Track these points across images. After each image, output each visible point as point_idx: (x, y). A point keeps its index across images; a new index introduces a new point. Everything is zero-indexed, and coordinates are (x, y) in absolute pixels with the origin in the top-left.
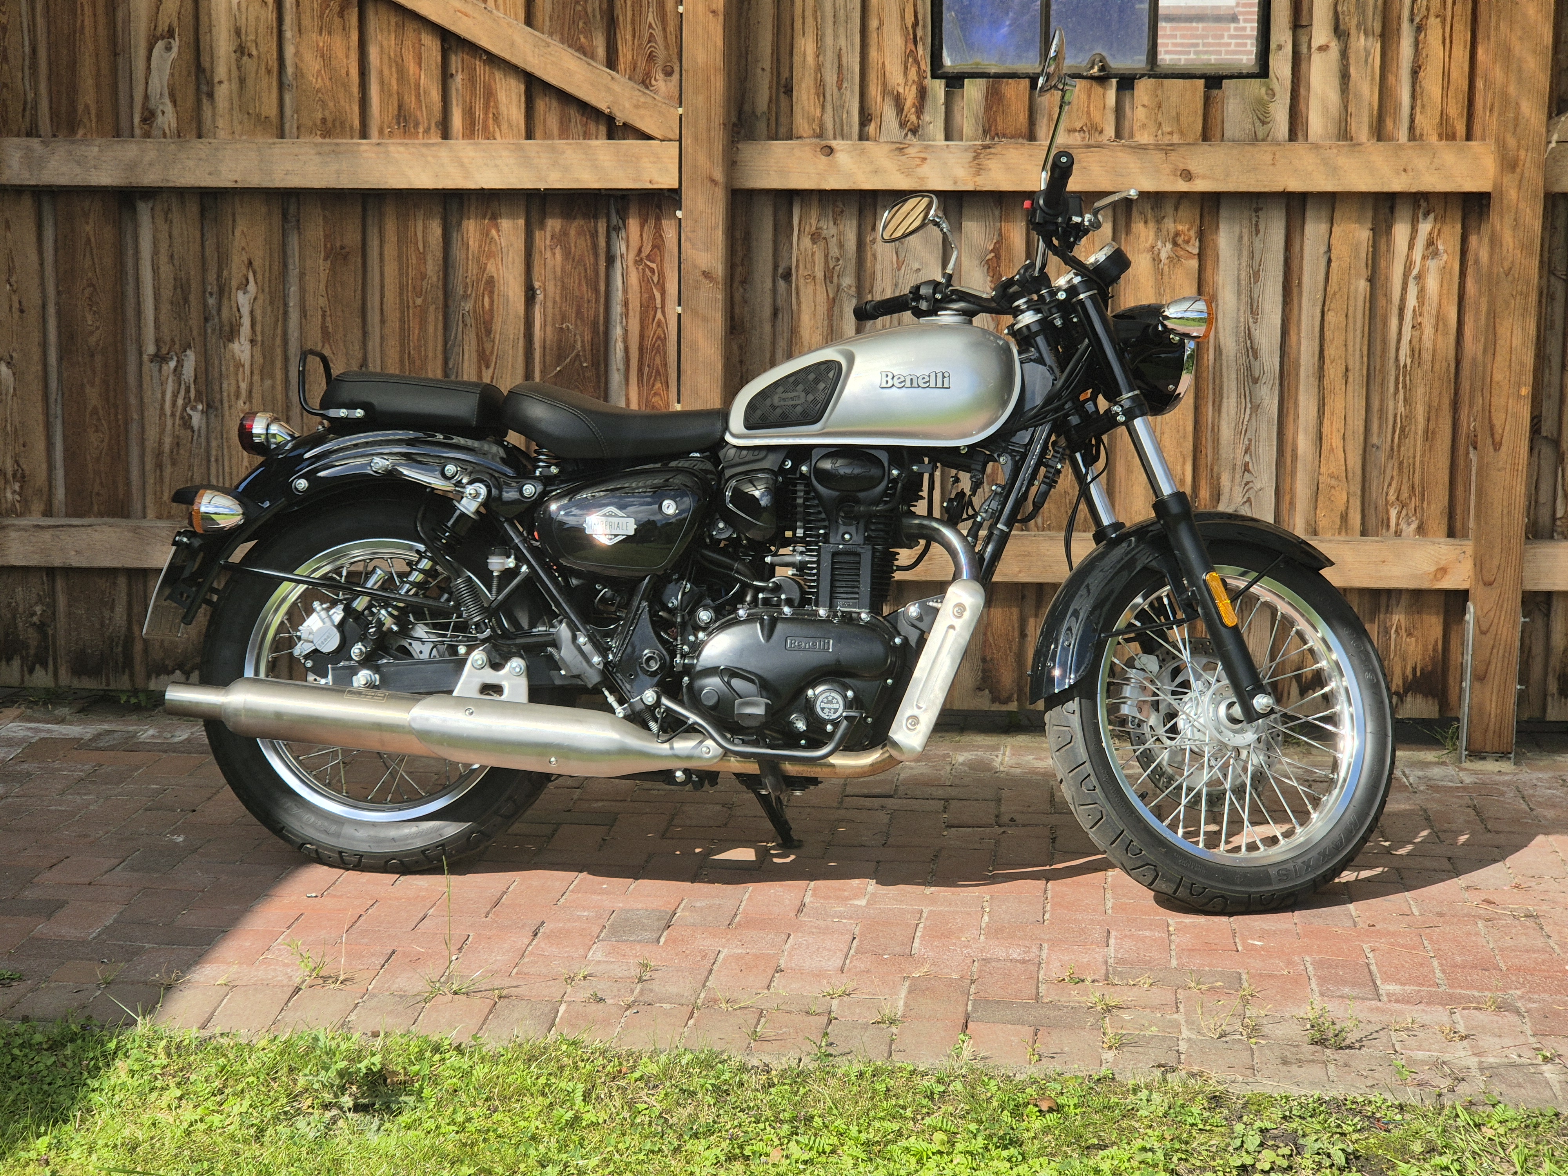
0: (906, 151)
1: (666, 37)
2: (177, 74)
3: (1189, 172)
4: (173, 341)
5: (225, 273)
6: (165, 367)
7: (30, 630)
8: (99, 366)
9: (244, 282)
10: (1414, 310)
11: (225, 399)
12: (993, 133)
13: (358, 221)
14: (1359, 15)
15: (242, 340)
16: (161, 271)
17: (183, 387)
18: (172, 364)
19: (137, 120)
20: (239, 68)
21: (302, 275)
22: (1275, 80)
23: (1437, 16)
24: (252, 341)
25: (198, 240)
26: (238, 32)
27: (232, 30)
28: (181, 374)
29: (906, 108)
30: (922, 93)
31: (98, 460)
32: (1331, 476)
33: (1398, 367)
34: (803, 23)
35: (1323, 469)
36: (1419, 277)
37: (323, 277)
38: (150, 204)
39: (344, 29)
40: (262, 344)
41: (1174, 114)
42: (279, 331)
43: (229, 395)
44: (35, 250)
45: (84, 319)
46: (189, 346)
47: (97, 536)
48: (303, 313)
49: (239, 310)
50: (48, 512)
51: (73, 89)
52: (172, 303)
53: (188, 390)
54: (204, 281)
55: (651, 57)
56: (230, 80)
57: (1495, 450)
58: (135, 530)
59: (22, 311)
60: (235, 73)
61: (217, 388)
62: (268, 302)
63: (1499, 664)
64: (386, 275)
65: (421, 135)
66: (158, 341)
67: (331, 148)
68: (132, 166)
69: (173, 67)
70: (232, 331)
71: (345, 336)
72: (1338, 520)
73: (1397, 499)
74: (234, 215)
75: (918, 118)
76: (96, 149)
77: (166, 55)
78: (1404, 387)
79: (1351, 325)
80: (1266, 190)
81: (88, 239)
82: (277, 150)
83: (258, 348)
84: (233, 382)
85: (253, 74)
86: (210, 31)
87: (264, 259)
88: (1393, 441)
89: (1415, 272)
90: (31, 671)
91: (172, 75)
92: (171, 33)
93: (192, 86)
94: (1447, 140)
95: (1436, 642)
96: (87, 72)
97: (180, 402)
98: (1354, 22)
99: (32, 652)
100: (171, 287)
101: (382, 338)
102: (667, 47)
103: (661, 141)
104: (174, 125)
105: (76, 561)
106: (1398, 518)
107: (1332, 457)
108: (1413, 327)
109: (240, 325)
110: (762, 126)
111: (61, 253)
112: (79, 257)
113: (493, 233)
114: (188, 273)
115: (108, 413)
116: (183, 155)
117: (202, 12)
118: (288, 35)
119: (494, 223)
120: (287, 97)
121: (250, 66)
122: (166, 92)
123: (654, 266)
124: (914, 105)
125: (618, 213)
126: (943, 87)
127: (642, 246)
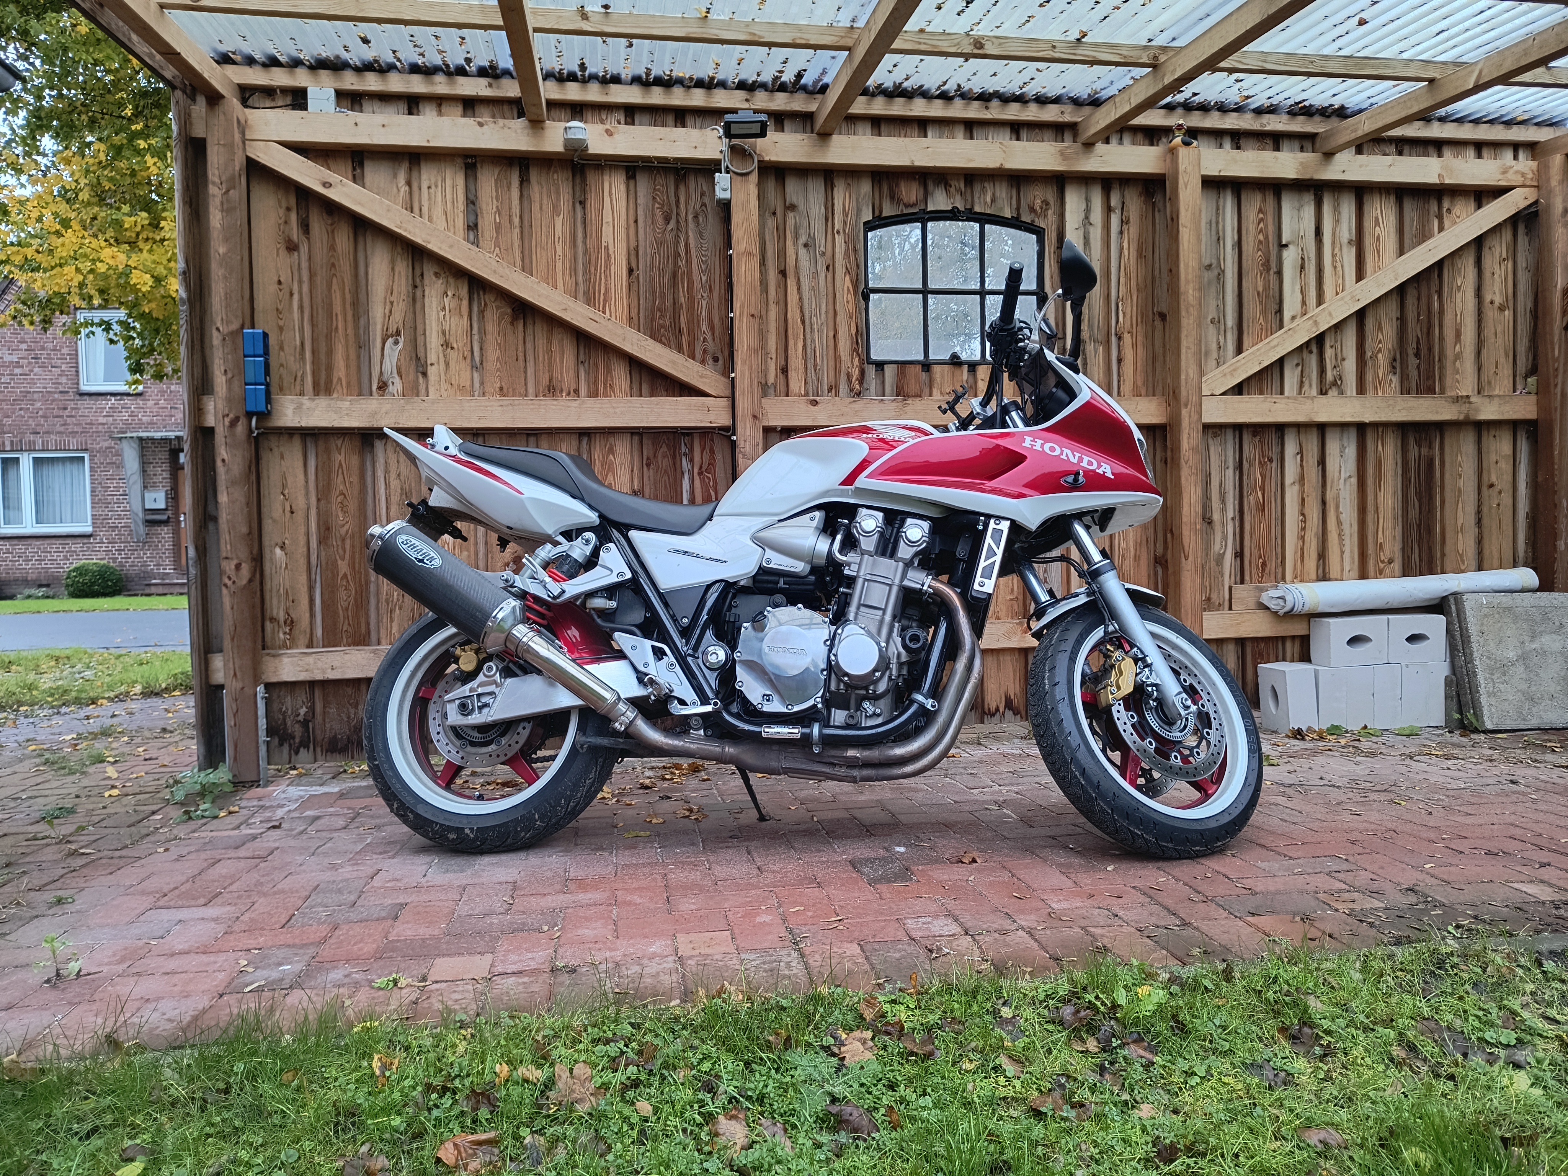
1: (714, 339)
2: (402, 361)
7: (297, 726)
8: (348, 547)
12: (902, 395)
19: (374, 387)
23: (1129, 333)
26: (444, 333)
29: (854, 380)
30: (862, 372)
34: (794, 332)
38: (384, 442)
39: (514, 332)
44: (302, 473)
45: (337, 516)
47: (347, 657)
50: (310, 645)
51: (330, 369)
52: (399, 505)
55: (706, 350)
57: (1186, 560)
58: (375, 652)
59: (292, 512)
65: (564, 396)
67: (508, 403)
68: (374, 414)
69: (399, 354)
75: (861, 386)
76: (348, 403)
77: (395, 347)
81: (340, 464)
82: (472, 403)
86: (424, 333)
88: (1118, 562)
90: (297, 753)
91: (399, 360)
92: (398, 333)
94: (1137, 396)
96: (340, 358)
99: (297, 740)
100: (398, 494)
102: (715, 344)
104: (400, 390)
105: (332, 675)
110: (772, 389)
111: (320, 474)
112: (334, 476)
113: (611, 457)
114: (410, 485)
115: (354, 578)
116: (408, 407)
117: (419, 321)
118: (476, 337)
119: (611, 451)
120: (476, 375)
121: (452, 354)
122: (395, 371)
123: (710, 476)
124: (858, 379)
125: (686, 445)
126: (874, 369)
127: (702, 464)
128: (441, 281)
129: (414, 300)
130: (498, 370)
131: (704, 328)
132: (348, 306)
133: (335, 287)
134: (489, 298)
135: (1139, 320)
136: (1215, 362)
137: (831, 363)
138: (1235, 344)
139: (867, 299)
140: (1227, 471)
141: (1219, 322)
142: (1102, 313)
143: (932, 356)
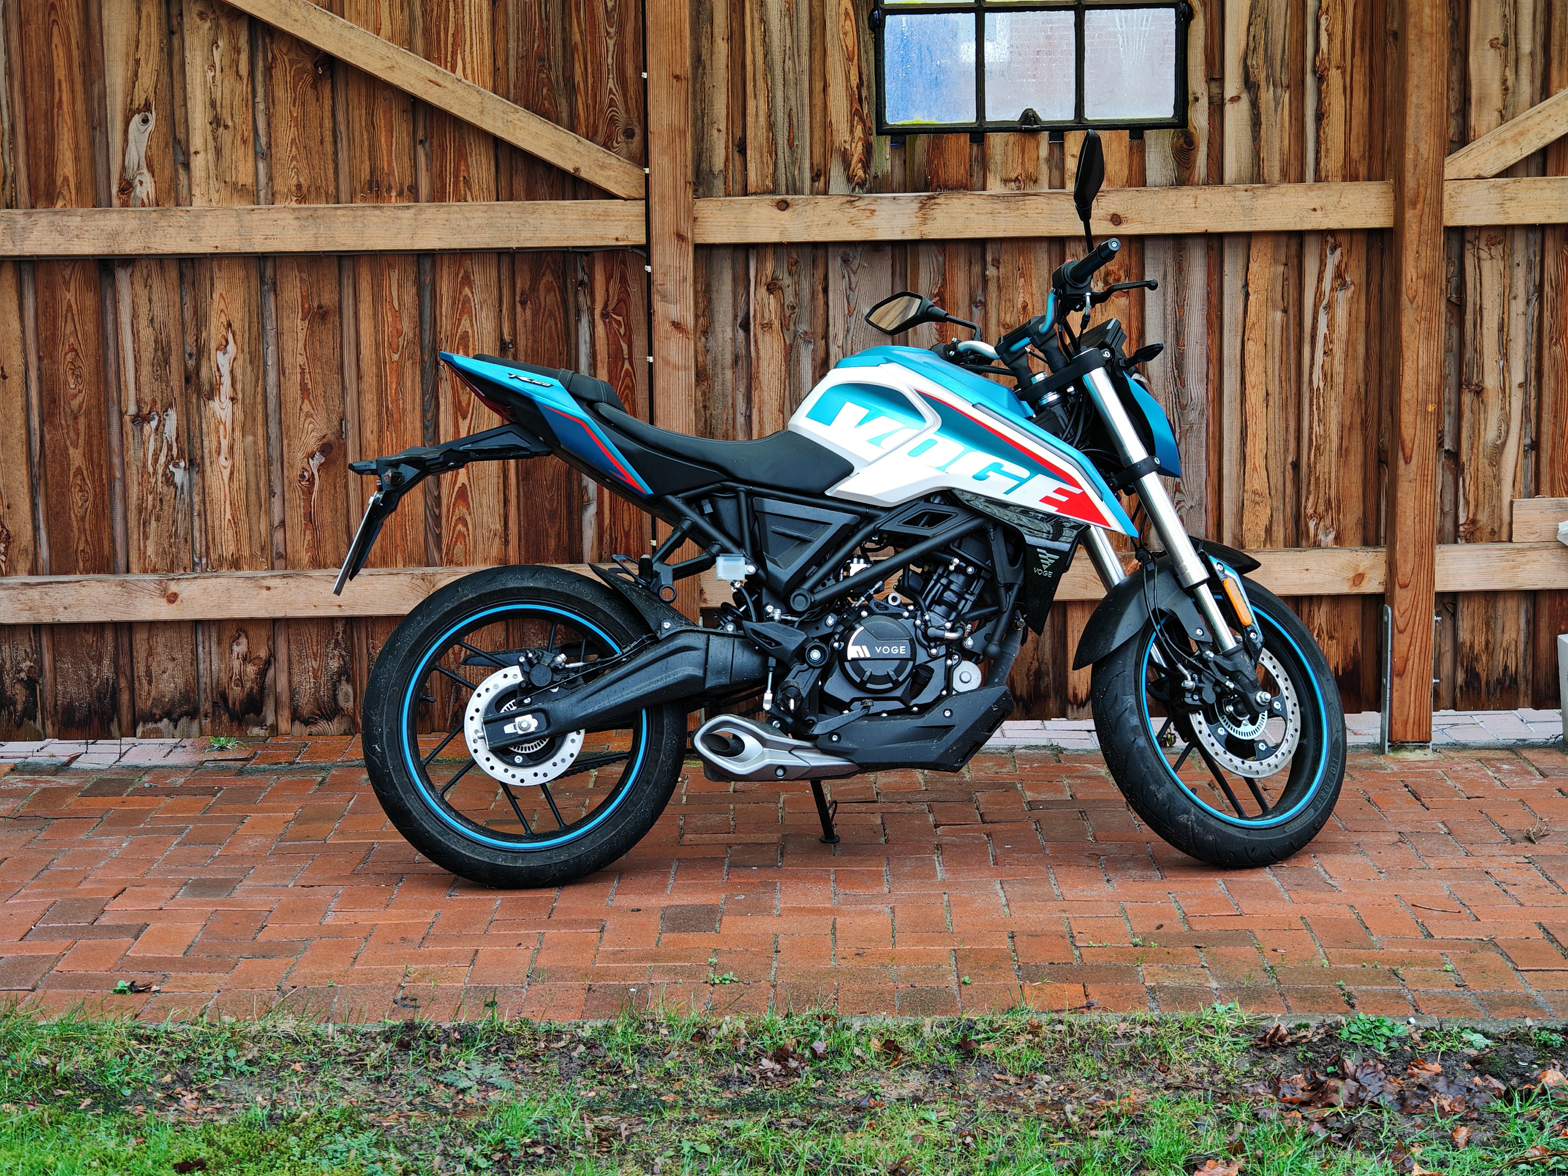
0: (857, 203)
1: (626, 102)
2: (154, 148)
3: (1118, 216)
4: (154, 402)
5: (204, 335)
6: (146, 427)
7: (18, 686)
8: (82, 427)
9: (224, 343)
10: (1325, 337)
11: (207, 455)
12: (935, 185)
13: (334, 282)
14: (1267, 69)
15: (223, 398)
16: (141, 334)
17: (165, 444)
18: (154, 424)
19: (115, 190)
20: (215, 139)
21: (279, 335)
22: (1194, 130)
23: (1338, 68)
24: (232, 399)
25: (178, 305)
26: (213, 104)
27: (208, 104)
28: (163, 432)
29: (853, 162)
30: (868, 149)
31: (83, 519)
32: (1255, 493)
33: (1311, 390)
34: (755, 86)
35: (1247, 487)
36: (1329, 307)
37: (301, 336)
38: (129, 271)
39: (318, 100)
40: (243, 403)
42: (259, 389)
43: (210, 452)
44: (17, 318)
45: (66, 383)
46: (171, 406)
47: (84, 591)
48: (281, 371)
49: (219, 370)
50: (33, 571)
51: (51, 163)
52: (153, 365)
53: (170, 448)
54: (183, 344)
55: (612, 121)
56: (206, 150)
57: (1406, 463)
58: (122, 584)
59: (4, 377)
60: (211, 144)
61: (198, 445)
62: (247, 361)
63: (1416, 661)
64: (362, 333)
65: (393, 199)
66: (138, 402)
67: (309, 213)
68: (114, 235)
69: (150, 139)
70: (212, 390)
71: (325, 392)
72: (1263, 534)
73: (1315, 512)
74: (212, 279)
75: (865, 172)
76: (79, 219)
77: (143, 128)
78: (1318, 408)
79: (1270, 354)
80: (1190, 231)
81: (70, 307)
82: (255, 216)
83: (239, 406)
84: (214, 439)
85: (229, 144)
86: (185, 105)
87: (243, 320)
88: (1309, 458)
89: (1325, 302)
90: (19, 725)
91: (149, 147)
92: (147, 107)
93: (170, 157)
94: (1351, 181)
95: (1356, 643)
96: (66, 146)
97: (162, 459)
98: (1263, 75)
99: (20, 707)
100: (151, 349)
101: (359, 393)
102: (627, 111)
103: (625, 200)
104: (152, 195)
105: (65, 617)
106: (1317, 529)
107: (1255, 476)
108: (1325, 353)
109: (220, 384)
110: (719, 183)
111: (42, 319)
112: (60, 323)
113: (467, 291)
114: (168, 336)
115: (93, 473)
116: (163, 223)
117: (177, 87)
118: (261, 107)
119: (467, 281)
120: (261, 166)
121: (226, 136)
122: (143, 164)
123: (620, 318)
124: (860, 161)
125: (583, 269)
126: (888, 142)
127: (608, 300)
128: (208, 25)
129: (170, 54)
130: (294, 158)
131: (611, 84)
132: (76, 69)
133: (56, 40)
134: (280, 49)
135: (1358, 45)
136: (1496, 114)
137: (818, 134)
138: (1538, 83)
139: (877, 28)
140: (1513, 302)
141: (1506, 44)
142: (1291, 34)
143: (991, 116)
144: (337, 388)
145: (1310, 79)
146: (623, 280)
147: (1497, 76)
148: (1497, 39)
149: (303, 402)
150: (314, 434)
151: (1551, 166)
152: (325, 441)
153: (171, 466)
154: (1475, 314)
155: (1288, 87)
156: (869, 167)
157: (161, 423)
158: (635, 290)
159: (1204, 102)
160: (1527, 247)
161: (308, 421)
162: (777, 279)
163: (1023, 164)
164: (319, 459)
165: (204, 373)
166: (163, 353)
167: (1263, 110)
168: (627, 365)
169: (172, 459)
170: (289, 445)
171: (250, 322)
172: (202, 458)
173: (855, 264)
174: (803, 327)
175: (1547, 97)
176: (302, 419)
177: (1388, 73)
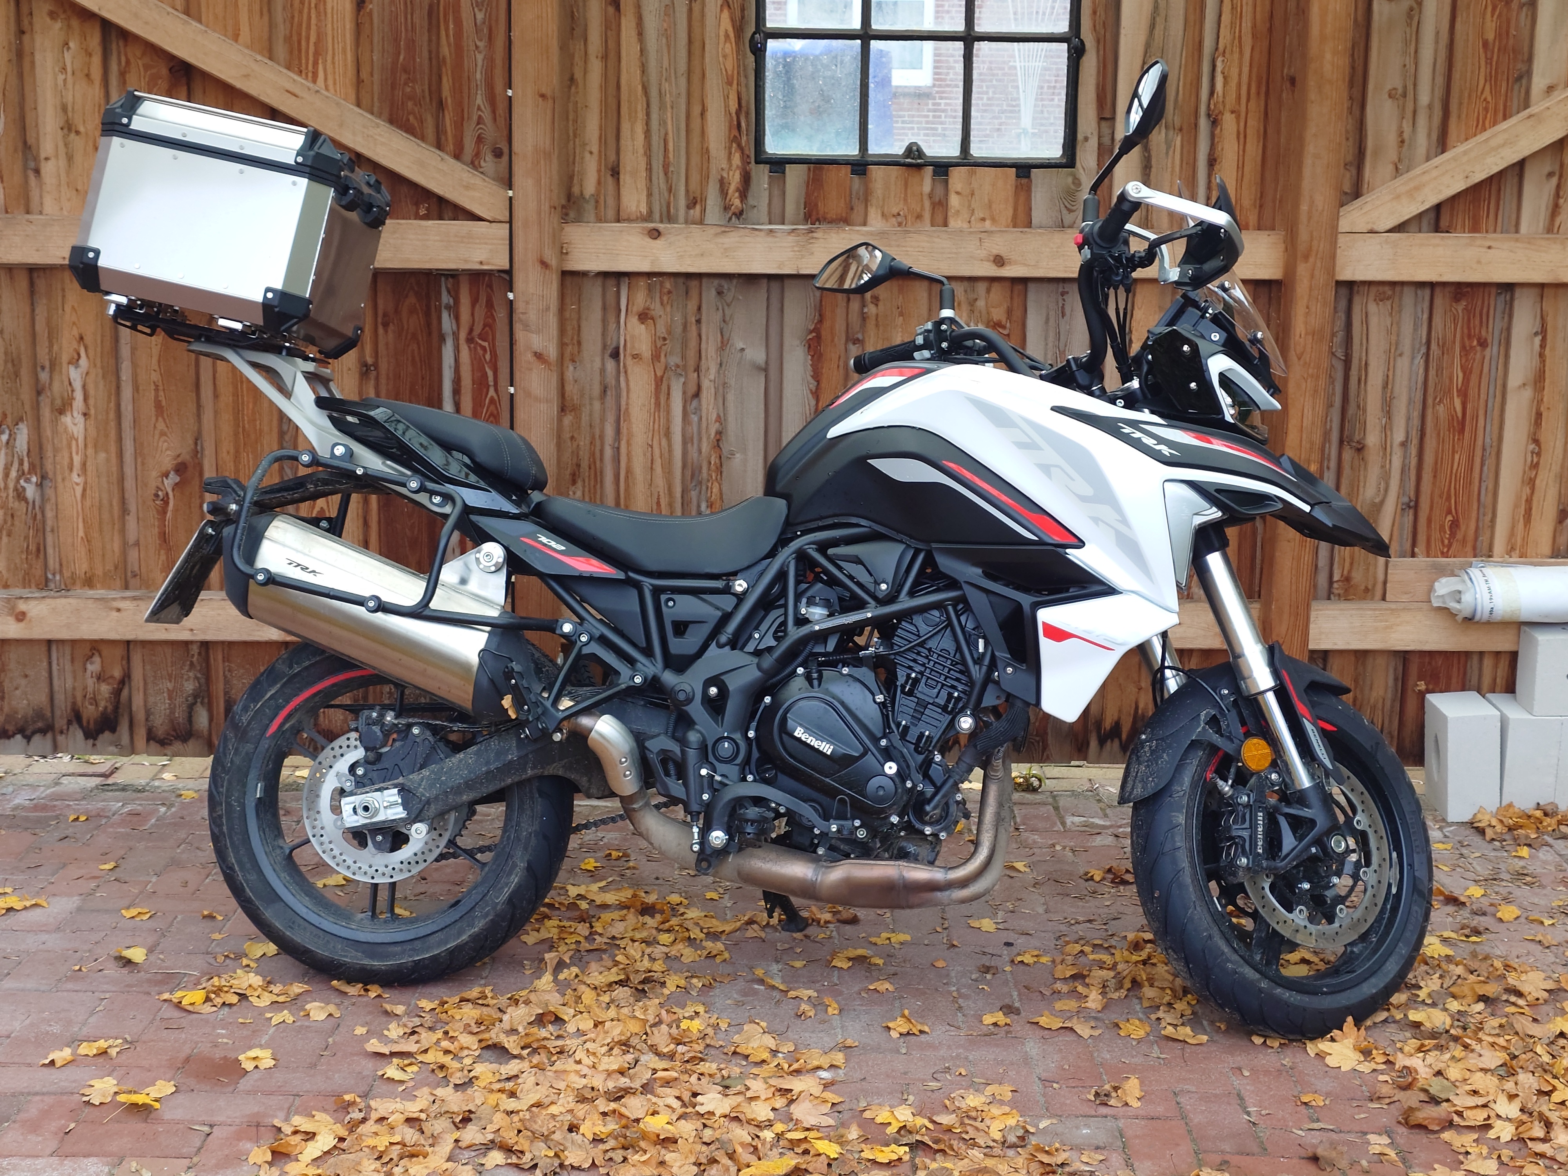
0: (730, 234)
1: (493, 121)
3: (1002, 257)
4: (5, 415)
5: (55, 347)
9: (76, 357)
11: (59, 471)
12: (814, 217)
15: (75, 414)
17: (16, 459)
18: (5, 438)
20: (66, 145)
21: (133, 350)
22: (1081, 171)
23: (1232, 112)
24: (85, 415)
25: (29, 315)
26: (65, 109)
27: (59, 109)
28: (14, 447)
29: (730, 191)
34: (630, 108)
37: (155, 352)
40: (96, 418)
41: (986, 200)
42: (112, 405)
43: (63, 468)
46: (21, 419)
48: (136, 388)
49: (70, 384)
52: (3, 378)
53: (21, 463)
54: (35, 355)
55: (480, 139)
56: (57, 156)
60: (62, 150)
61: (50, 460)
62: (100, 375)
70: (64, 406)
71: (178, 410)
74: (63, 290)
83: (91, 422)
84: (66, 454)
85: (80, 151)
86: (36, 108)
87: (94, 332)
93: (18, 163)
97: (13, 474)
100: (1, 361)
101: (217, 413)
102: (496, 129)
103: (490, 222)
109: (73, 399)
110: (590, 207)
114: (18, 347)
117: (27, 90)
121: (78, 143)
123: (486, 344)
124: (738, 190)
125: (449, 292)
126: (767, 172)
127: (473, 325)
128: (58, 25)
129: (19, 53)
131: (479, 101)
134: (134, 55)
135: (1253, 90)
136: (1391, 167)
137: (695, 159)
138: (1435, 136)
139: (759, 52)
140: (1399, 360)
141: (1404, 95)
142: (1185, 76)
143: (874, 149)
144: (192, 407)
145: (1203, 123)
146: (490, 305)
147: (1394, 128)
148: (1395, 89)
149: (157, 420)
150: (168, 452)
151: (1444, 223)
152: (180, 460)
153: (22, 482)
154: (1360, 370)
155: (1181, 130)
156: (746, 197)
157: (12, 437)
158: (501, 314)
159: (1093, 143)
160: (1415, 305)
161: (162, 439)
162: (648, 309)
163: (905, 200)
164: (173, 478)
165: (56, 386)
166: (14, 365)
167: (1153, 154)
168: (492, 392)
169: (23, 474)
170: (143, 464)
171: (103, 336)
172: (55, 473)
173: (729, 297)
174: (674, 360)
175: (1443, 152)
176: (156, 437)
177: (1283, 120)
